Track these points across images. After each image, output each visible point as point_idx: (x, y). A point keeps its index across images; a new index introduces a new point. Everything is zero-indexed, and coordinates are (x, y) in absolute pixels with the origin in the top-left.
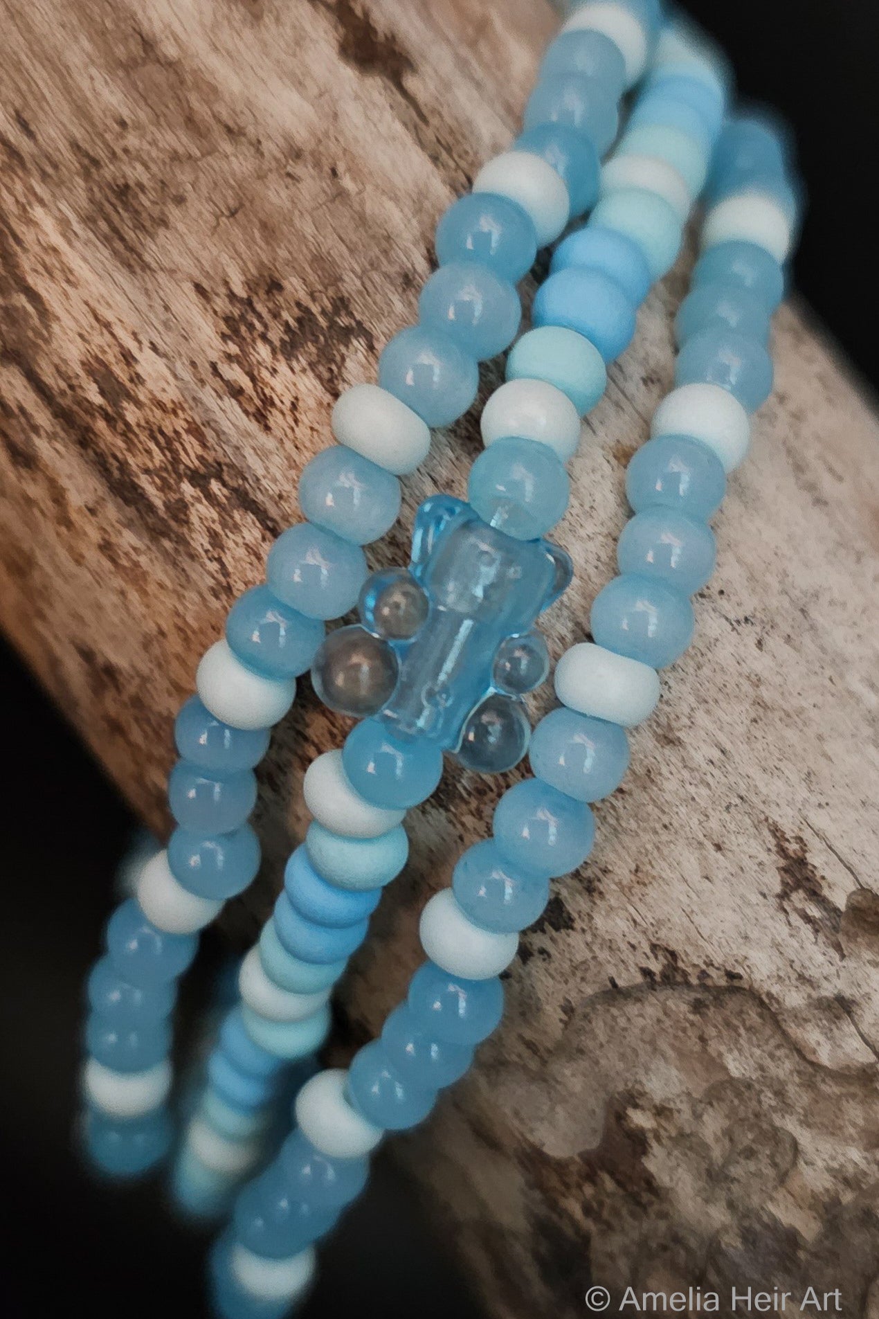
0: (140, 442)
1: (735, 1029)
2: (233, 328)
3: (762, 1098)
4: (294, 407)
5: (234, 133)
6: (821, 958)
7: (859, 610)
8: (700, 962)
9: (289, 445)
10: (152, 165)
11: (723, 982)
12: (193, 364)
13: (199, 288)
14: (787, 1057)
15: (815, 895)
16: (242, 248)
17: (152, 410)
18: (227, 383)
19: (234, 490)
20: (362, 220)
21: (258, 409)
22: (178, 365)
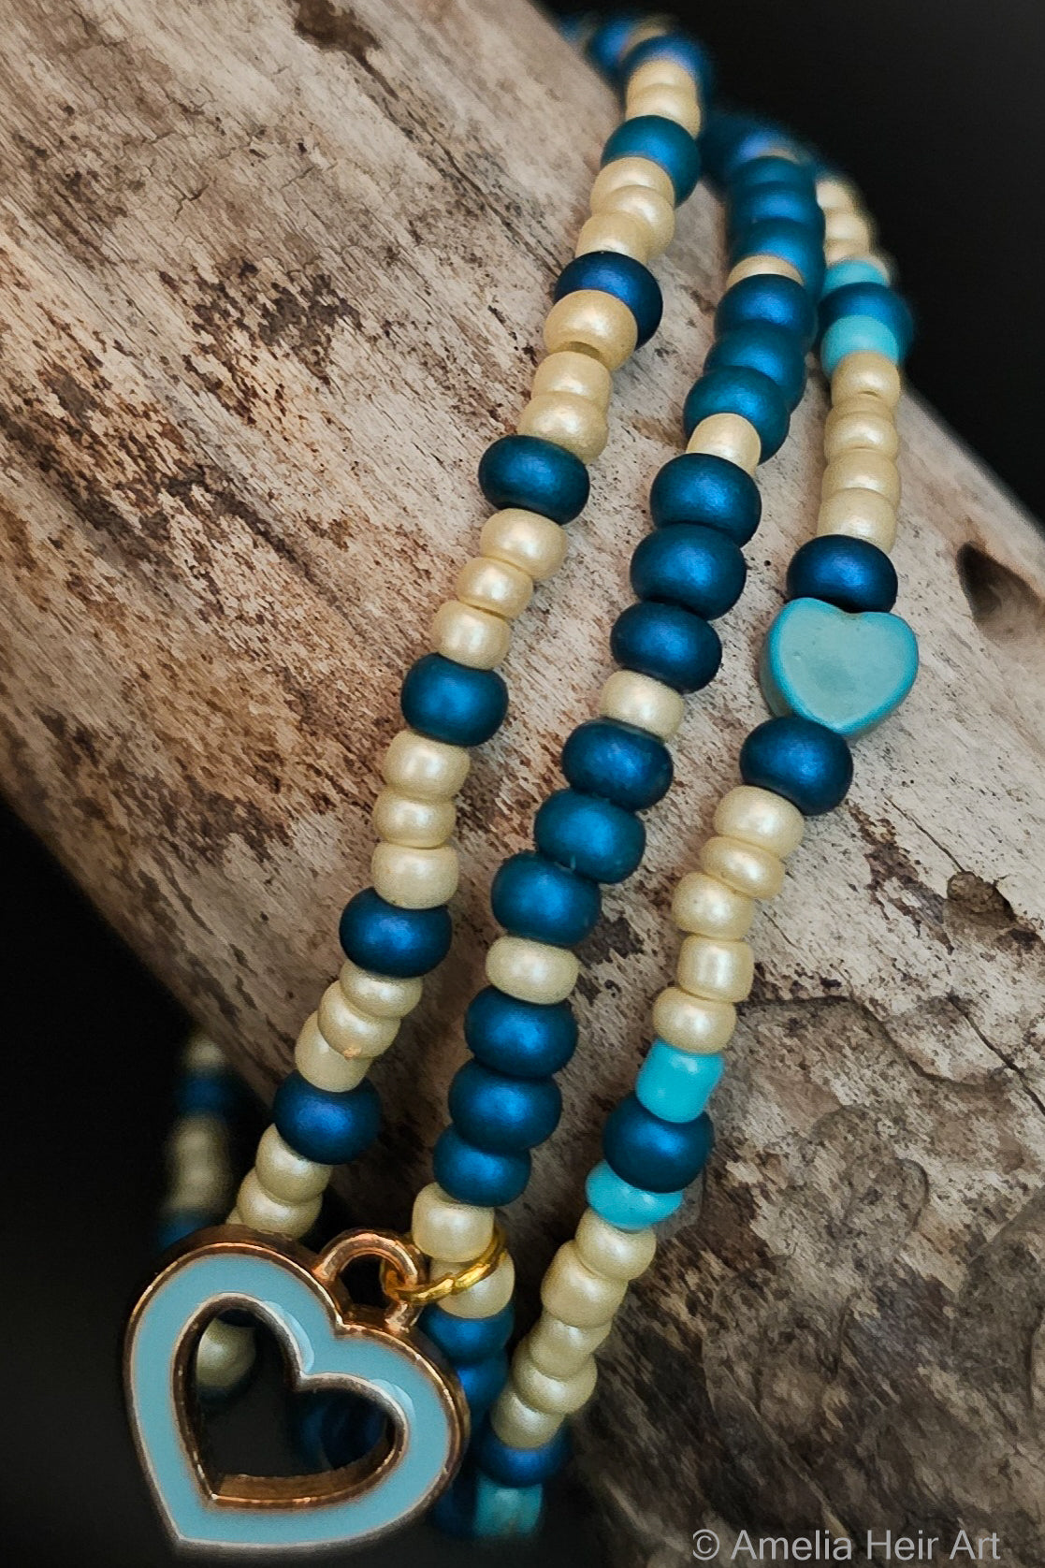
0: (109, 453)
1: (840, 1049)
2: (205, 317)
3: (880, 1128)
4: (279, 395)
5: (190, 113)
6: (925, 954)
7: (924, 584)
8: (790, 972)
9: (276, 437)
10: (102, 150)
11: (819, 993)
12: (164, 360)
13: (165, 278)
14: (902, 1075)
15: (909, 882)
16: (208, 231)
17: (120, 416)
18: (203, 377)
19: (218, 494)
20: (337, 197)
21: (239, 402)
22: (147, 362)
